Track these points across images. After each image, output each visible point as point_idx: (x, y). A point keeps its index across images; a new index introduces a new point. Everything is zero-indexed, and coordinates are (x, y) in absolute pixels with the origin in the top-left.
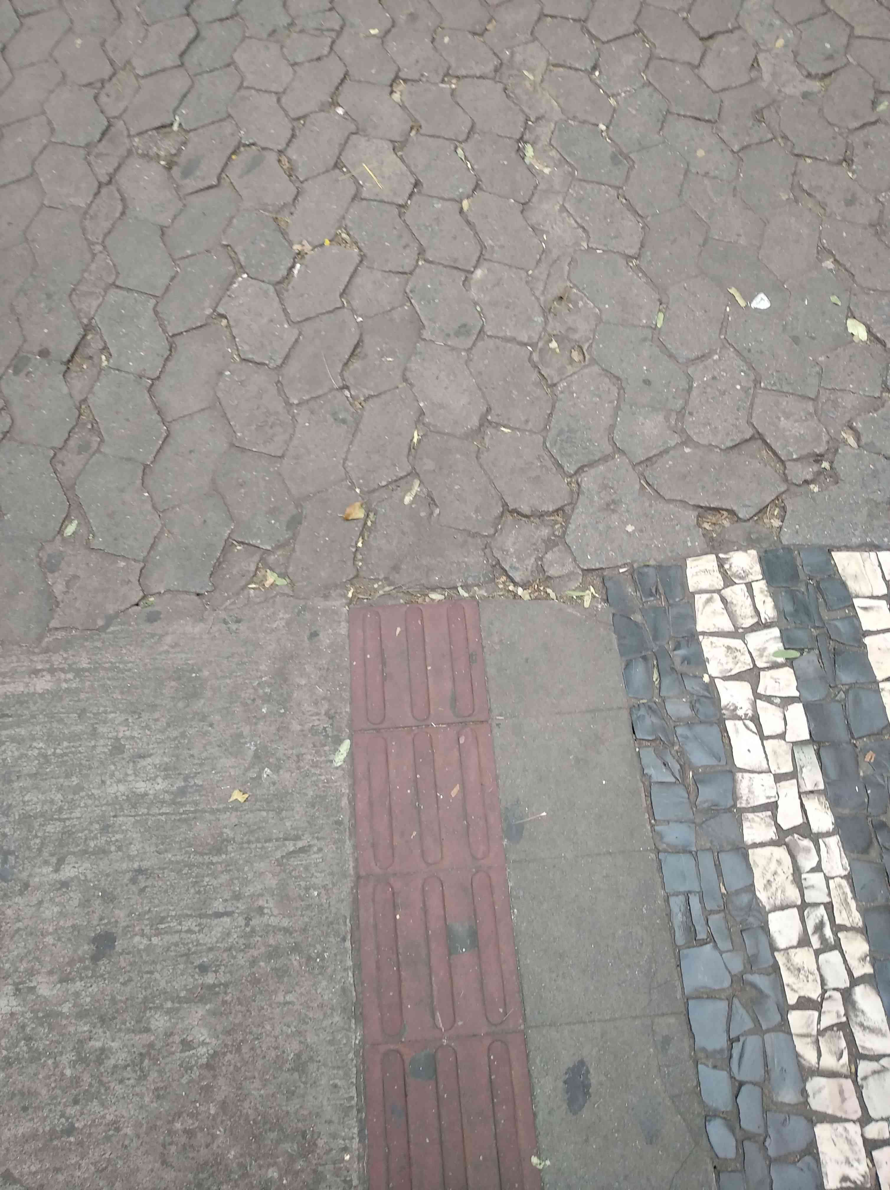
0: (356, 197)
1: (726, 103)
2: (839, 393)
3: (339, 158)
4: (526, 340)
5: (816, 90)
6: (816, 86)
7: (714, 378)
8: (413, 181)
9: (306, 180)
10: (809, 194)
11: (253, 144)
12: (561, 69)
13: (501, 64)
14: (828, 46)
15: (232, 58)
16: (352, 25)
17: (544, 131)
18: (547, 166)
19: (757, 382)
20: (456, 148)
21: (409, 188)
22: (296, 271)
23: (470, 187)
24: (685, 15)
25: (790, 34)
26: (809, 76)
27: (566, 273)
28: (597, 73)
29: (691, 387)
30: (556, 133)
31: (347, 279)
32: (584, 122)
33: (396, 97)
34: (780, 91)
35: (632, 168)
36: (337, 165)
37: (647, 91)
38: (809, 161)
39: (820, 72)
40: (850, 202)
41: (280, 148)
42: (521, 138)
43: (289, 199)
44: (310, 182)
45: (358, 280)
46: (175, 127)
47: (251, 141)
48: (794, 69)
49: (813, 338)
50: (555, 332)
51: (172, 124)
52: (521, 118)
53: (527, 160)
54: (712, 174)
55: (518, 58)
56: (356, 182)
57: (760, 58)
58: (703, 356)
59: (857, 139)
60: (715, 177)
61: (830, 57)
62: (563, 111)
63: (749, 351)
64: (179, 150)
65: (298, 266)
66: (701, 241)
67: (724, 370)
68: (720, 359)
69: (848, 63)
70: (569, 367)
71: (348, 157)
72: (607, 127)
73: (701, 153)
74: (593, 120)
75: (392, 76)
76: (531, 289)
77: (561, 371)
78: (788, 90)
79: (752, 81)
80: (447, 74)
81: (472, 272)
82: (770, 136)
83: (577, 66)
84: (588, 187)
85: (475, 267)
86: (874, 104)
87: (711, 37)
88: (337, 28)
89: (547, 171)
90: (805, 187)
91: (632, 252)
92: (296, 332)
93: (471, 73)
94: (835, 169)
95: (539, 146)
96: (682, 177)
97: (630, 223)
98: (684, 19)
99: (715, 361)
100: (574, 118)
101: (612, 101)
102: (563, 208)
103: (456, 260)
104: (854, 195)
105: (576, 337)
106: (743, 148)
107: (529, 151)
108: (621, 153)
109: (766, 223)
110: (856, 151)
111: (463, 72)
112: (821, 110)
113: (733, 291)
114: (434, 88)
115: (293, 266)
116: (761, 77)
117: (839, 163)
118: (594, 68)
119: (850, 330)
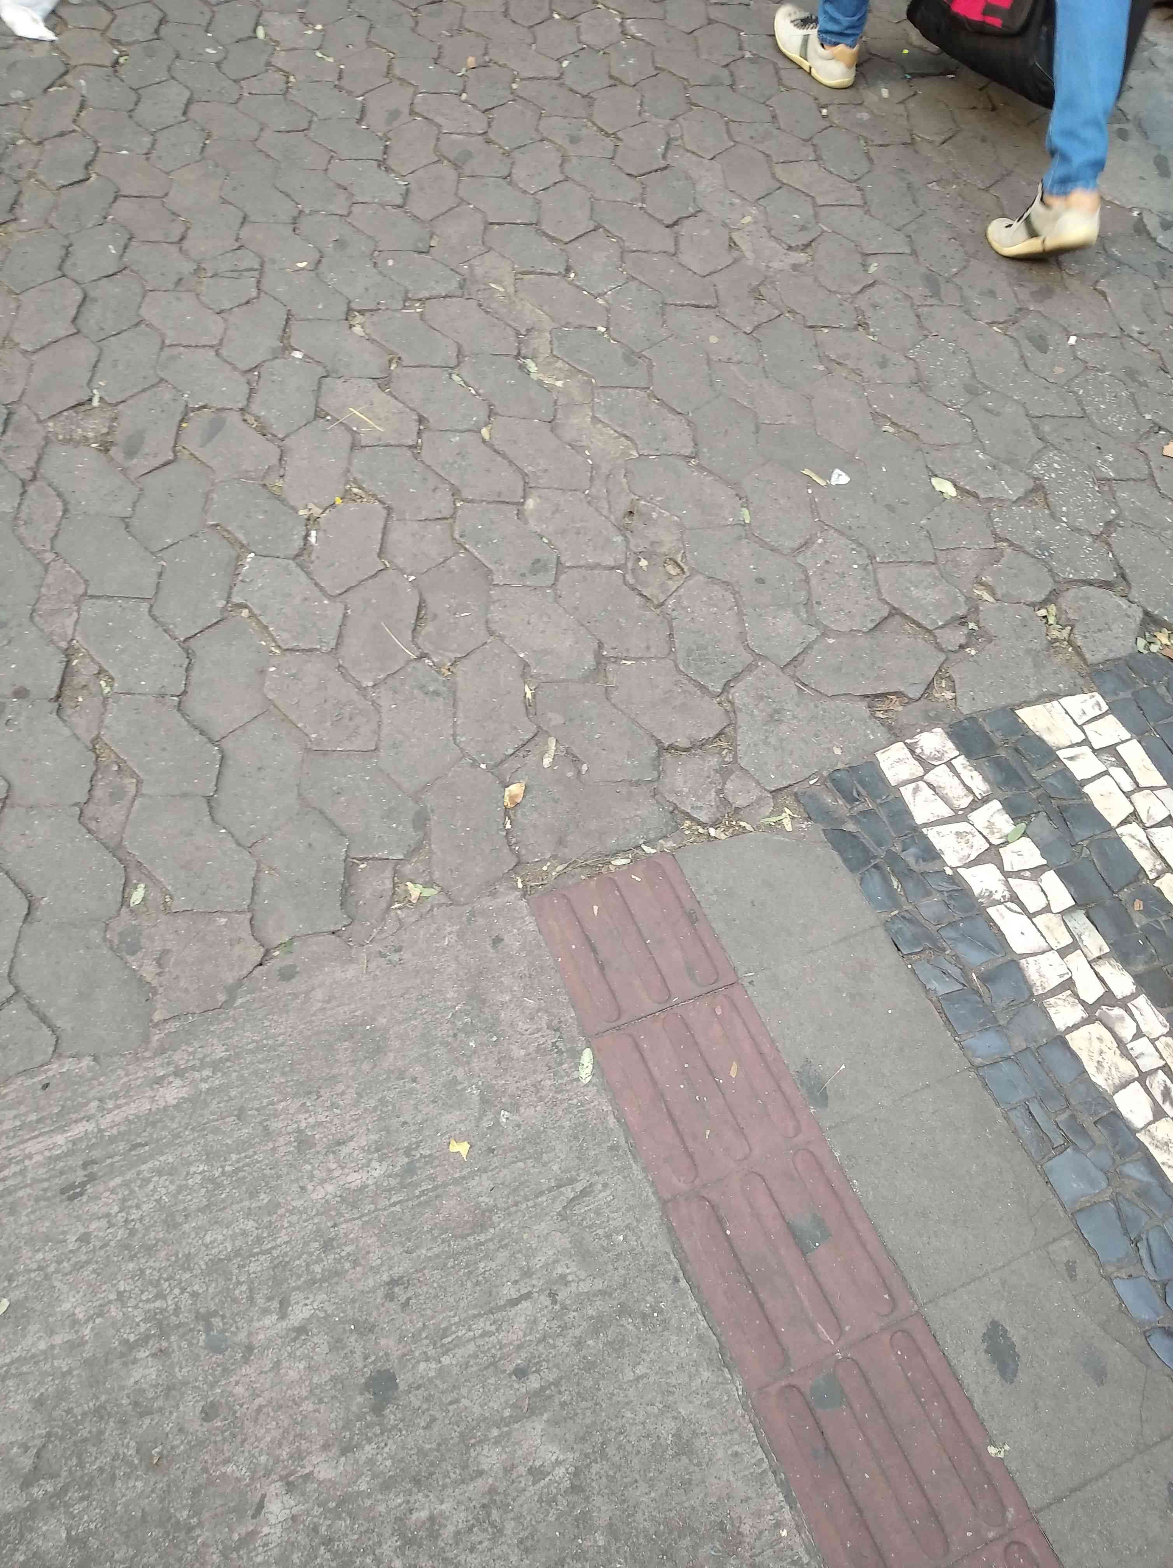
0: (355, 446)
1: (720, 287)
2: (955, 552)
3: (317, 406)
4: (613, 564)
5: (803, 261)
6: (801, 257)
7: (827, 562)
8: (416, 418)
9: (287, 436)
10: (839, 364)
11: (204, 407)
12: (532, 276)
13: (464, 280)
14: (797, 216)
15: (139, 316)
16: (273, 261)
17: (541, 343)
18: (557, 379)
19: (872, 558)
20: (450, 375)
21: (414, 426)
22: (312, 539)
23: (483, 414)
24: (640, 205)
25: (754, 211)
26: (790, 248)
27: (626, 486)
28: (572, 275)
29: (807, 576)
30: (556, 343)
31: (380, 536)
32: (579, 327)
33: (357, 329)
34: (767, 266)
35: (651, 366)
36: (319, 414)
37: (633, 285)
38: (826, 330)
39: (800, 243)
40: (883, 364)
41: (240, 405)
42: (519, 354)
43: (274, 461)
44: (292, 437)
45: (393, 536)
46: (96, 403)
47: (201, 404)
48: (773, 244)
49: (906, 503)
50: (640, 550)
51: (90, 400)
52: (512, 333)
53: (532, 376)
54: (735, 359)
55: (479, 271)
56: (349, 429)
57: (736, 236)
58: (806, 543)
59: (862, 302)
60: (739, 362)
61: (803, 228)
62: (552, 318)
63: (850, 528)
64: (111, 428)
65: (313, 533)
66: (753, 429)
67: (833, 553)
68: (825, 543)
69: (823, 231)
70: (670, 582)
71: (329, 403)
72: (607, 329)
73: (713, 339)
74: (590, 324)
75: (345, 309)
76: (597, 509)
77: (663, 588)
78: (775, 265)
79: (735, 261)
80: (407, 299)
81: (523, 503)
82: (777, 313)
83: (549, 270)
84: (614, 392)
85: (524, 497)
86: (865, 266)
87: (675, 223)
88: (257, 266)
89: (559, 384)
90: (833, 357)
91: (688, 451)
92: (341, 607)
93: (434, 293)
94: (854, 334)
95: (540, 360)
96: (706, 367)
97: (673, 423)
98: (641, 208)
99: (821, 545)
100: (567, 325)
101: (600, 301)
102: (595, 420)
103: (499, 494)
104: (883, 356)
105: (664, 550)
106: (756, 328)
107: (532, 367)
108: (633, 353)
109: (810, 398)
110: (868, 314)
111: (426, 294)
112: (816, 279)
113: (806, 472)
114: (398, 315)
115: (307, 535)
116: (744, 257)
117: (855, 329)
118: (568, 270)
119: (938, 489)
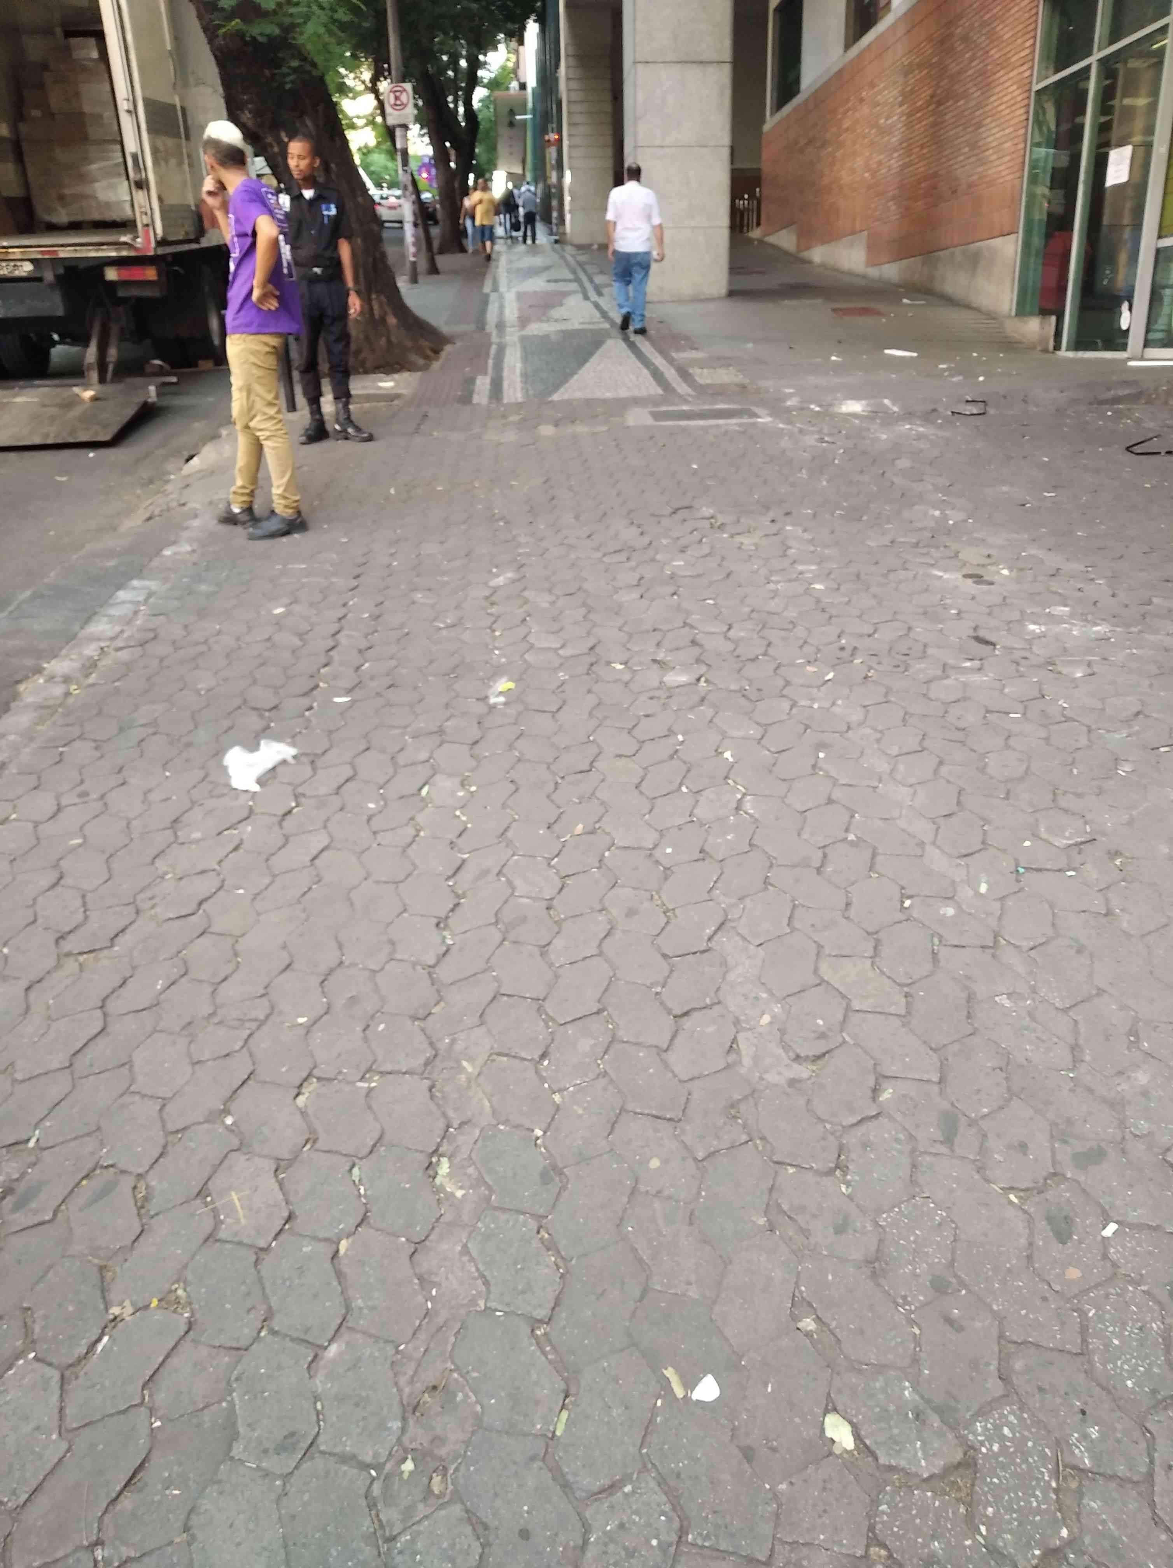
0: (211, 1237)
1: (695, 1096)
3: (206, 1184)
4: (368, 1459)
5: (805, 1075)
6: (803, 1071)
7: (622, 1526)
8: (286, 1214)
9: (157, 1214)
10: (789, 1217)
11: (112, 1166)
12: (505, 1059)
13: (436, 1056)
14: (820, 1022)
15: (130, 1056)
16: (281, 1013)
17: (466, 1140)
18: (461, 1188)
19: (682, 1532)
20: (353, 1166)
21: (278, 1224)
22: (100, 1347)
23: (353, 1221)
25: (777, 1009)
26: (798, 1058)
27: (449, 1348)
28: (546, 1063)
29: (586, 1542)
30: (480, 1143)
31: (161, 1359)
32: (517, 1127)
33: (301, 1100)
34: (761, 1078)
35: (563, 1188)
36: (202, 1193)
37: (603, 1082)
38: (791, 1170)
39: (811, 1054)
40: (840, 1230)
41: (141, 1170)
42: (435, 1151)
43: (128, 1242)
44: (161, 1217)
45: (174, 1361)
46: (32, 1144)
47: (110, 1162)
48: (780, 1051)
49: (774, 1450)
50: (413, 1446)
51: (28, 1140)
52: (441, 1124)
53: (438, 1181)
54: (666, 1193)
55: (459, 1046)
56: (216, 1216)
57: (741, 1037)
58: (611, 1486)
59: (852, 1139)
60: (669, 1198)
61: (822, 1036)
62: (494, 1112)
63: (678, 1475)
64: (23, 1174)
65: (106, 1339)
66: (637, 1293)
67: (637, 1513)
68: (633, 1492)
69: (844, 1041)
70: (421, 1506)
71: (214, 1185)
72: (545, 1132)
73: (655, 1163)
74: (527, 1126)
75: (304, 1074)
76: (396, 1375)
77: (408, 1512)
78: (771, 1077)
79: (728, 1067)
80: (369, 1070)
81: (326, 1348)
82: (744, 1138)
83: (523, 1054)
84: (503, 1217)
85: (331, 1341)
86: (876, 1091)
87: (686, 1014)
88: (262, 1017)
89: (459, 1194)
90: (785, 1207)
91: (541, 1313)
92: (64, 1446)
93: (397, 1068)
94: (826, 1181)
95: (457, 1160)
96: (626, 1199)
97: (546, 1271)
98: (657, 994)
100: (506, 1122)
101: (557, 1098)
102: (465, 1250)
103: (307, 1330)
104: (846, 1219)
105: (443, 1452)
106: (711, 1155)
107: (444, 1168)
108: (554, 1167)
109: (727, 1262)
110: (853, 1156)
111: (388, 1067)
112: (809, 1101)
113: (669, 1373)
114: (347, 1088)
115: (99, 1340)
116: (740, 1062)
117: (830, 1172)
118: (543, 1056)
119: (829, 1434)
